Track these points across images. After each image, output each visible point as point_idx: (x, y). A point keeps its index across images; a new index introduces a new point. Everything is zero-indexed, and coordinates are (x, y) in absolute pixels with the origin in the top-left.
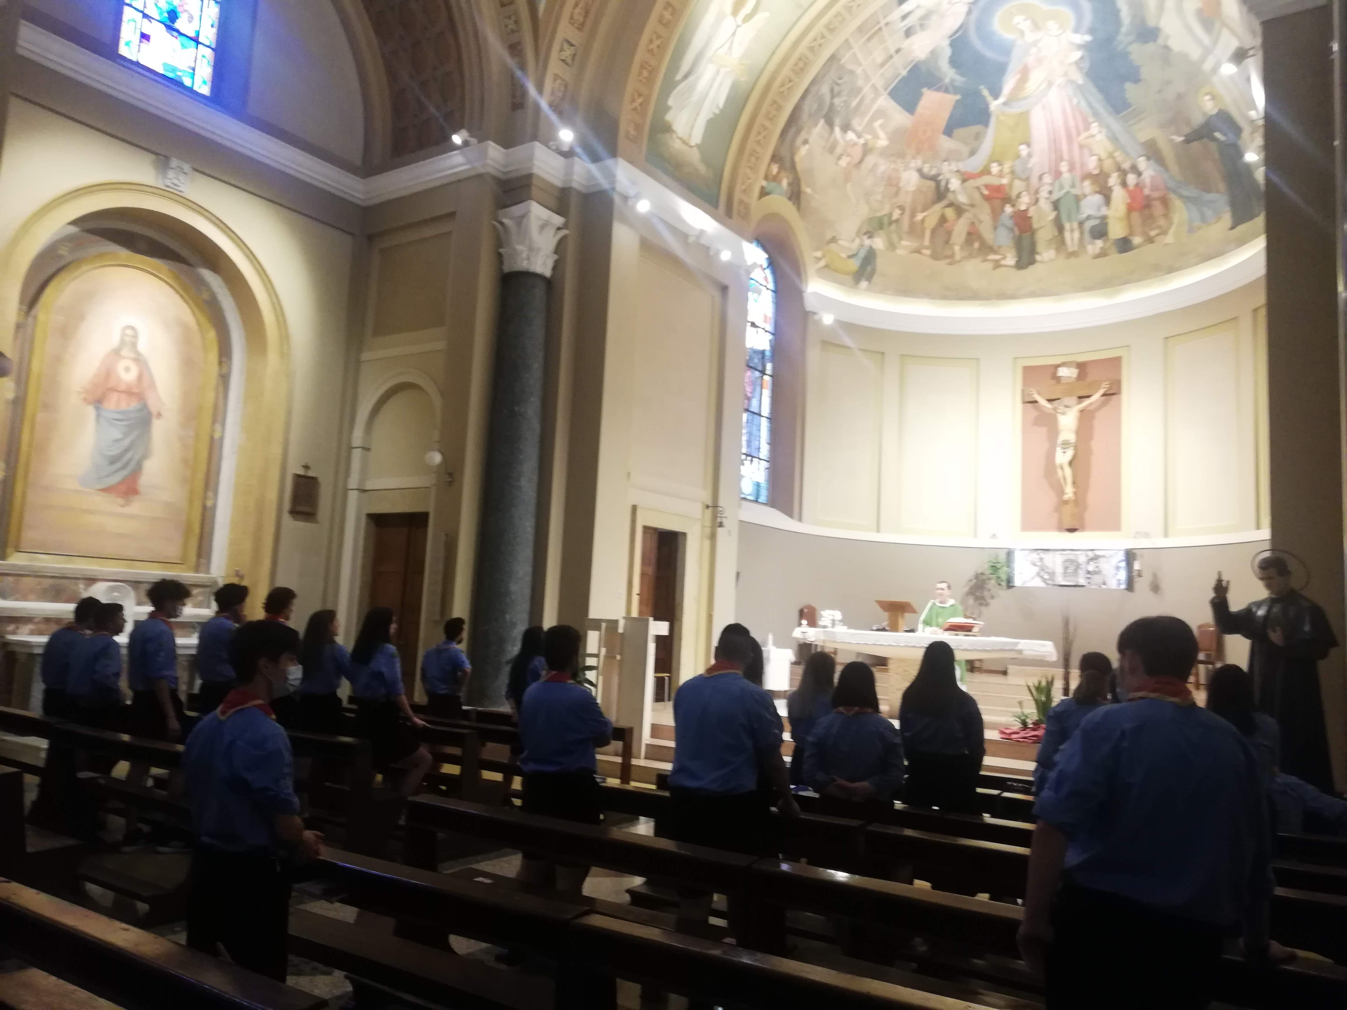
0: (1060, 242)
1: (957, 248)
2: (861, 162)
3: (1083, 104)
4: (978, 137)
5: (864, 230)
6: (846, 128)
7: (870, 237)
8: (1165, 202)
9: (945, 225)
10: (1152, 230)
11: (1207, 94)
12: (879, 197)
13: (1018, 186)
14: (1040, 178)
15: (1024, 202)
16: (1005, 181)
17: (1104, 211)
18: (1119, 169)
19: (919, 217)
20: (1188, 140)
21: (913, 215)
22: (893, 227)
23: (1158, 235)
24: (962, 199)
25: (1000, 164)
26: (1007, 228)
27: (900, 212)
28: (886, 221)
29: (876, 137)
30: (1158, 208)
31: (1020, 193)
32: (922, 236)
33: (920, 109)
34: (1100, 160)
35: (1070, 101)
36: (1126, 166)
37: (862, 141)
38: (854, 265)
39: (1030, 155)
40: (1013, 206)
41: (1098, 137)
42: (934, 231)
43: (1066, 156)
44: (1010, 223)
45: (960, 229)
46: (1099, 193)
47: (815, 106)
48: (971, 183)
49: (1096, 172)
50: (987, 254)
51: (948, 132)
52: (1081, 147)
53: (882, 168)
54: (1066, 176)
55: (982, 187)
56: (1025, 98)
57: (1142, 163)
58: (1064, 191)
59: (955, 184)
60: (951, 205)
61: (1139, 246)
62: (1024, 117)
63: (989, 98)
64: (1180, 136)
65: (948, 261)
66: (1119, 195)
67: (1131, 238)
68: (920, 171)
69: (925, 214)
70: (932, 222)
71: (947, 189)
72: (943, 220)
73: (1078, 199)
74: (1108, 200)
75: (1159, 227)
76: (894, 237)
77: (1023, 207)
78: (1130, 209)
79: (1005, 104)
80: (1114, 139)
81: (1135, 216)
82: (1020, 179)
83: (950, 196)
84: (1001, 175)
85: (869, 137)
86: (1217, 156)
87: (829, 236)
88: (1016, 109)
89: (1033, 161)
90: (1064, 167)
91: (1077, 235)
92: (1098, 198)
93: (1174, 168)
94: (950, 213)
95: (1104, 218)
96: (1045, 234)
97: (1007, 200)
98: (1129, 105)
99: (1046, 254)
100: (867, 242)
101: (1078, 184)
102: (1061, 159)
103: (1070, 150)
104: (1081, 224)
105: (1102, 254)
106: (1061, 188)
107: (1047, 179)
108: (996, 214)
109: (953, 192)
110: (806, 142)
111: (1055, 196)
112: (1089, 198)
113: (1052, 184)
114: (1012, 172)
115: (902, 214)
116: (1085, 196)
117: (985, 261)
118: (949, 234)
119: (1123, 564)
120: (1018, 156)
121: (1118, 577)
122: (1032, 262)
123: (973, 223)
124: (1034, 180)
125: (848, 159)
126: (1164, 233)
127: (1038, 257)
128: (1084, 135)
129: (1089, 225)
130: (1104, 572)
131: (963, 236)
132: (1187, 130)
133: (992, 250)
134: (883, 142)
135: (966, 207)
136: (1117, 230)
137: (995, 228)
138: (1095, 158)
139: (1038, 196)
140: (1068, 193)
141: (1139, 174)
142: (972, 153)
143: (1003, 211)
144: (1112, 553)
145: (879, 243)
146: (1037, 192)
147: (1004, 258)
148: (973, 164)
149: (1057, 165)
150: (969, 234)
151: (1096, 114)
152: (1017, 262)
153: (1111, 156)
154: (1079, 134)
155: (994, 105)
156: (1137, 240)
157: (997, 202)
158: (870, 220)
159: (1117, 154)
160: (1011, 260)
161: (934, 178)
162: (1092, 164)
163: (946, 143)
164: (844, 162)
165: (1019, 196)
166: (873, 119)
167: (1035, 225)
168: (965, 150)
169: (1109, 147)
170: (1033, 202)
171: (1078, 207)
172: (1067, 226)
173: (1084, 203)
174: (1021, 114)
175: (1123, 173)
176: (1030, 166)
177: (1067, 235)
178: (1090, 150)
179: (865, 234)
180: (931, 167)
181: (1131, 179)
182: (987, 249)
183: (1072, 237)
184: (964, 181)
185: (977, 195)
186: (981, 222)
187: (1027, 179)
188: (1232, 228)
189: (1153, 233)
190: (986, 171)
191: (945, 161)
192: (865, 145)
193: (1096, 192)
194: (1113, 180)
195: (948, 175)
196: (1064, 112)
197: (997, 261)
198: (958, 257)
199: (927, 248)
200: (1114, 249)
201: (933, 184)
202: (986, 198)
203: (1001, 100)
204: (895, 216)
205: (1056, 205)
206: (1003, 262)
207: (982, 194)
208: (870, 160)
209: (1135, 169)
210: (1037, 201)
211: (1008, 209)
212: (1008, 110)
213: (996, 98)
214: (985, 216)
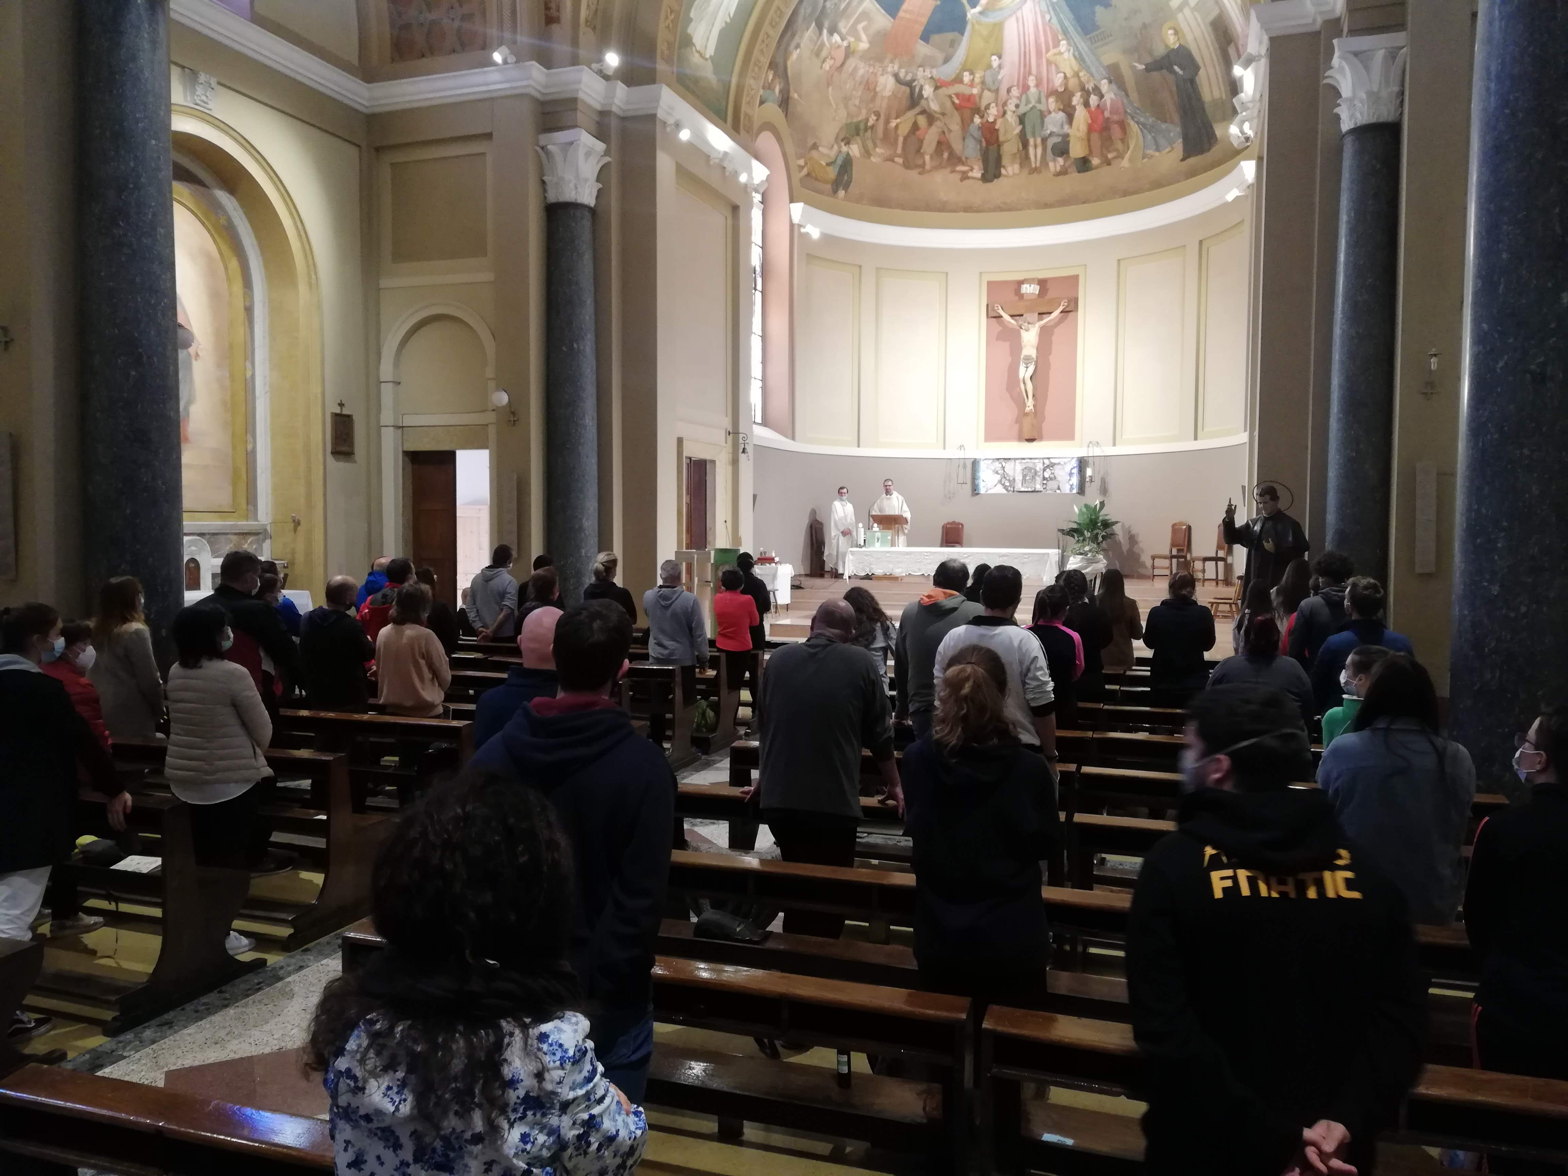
0: (1024, 159)
1: (927, 158)
2: (843, 64)
3: (1055, 21)
4: (954, 44)
5: (842, 136)
6: (832, 30)
7: (848, 143)
8: (1123, 125)
9: (918, 133)
10: (1109, 152)
11: (1170, 29)
12: (857, 102)
13: (988, 96)
14: (1009, 91)
15: (992, 114)
16: (975, 91)
17: (1066, 129)
18: (1083, 89)
19: (893, 124)
20: (1149, 69)
21: (887, 122)
22: (869, 133)
23: (1115, 158)
24: (934, 106)
25: (972, 73)
26: (975, 138)
27: (875, 118)
28: (862, 126)
30: (1116, 131)
31: (989, 104)
32: (895, 144)
33: (901, 14)
34: (1065, 77)
35: (1043, 17)
36: (1090, 86)
37: (845, 44)
38: (832, 173)
39: (1000, 67)
40: (982, 117)
41: (1066, 55)
42: (906, 139)
43: (1034, 70)
44: (977, 134)
45: (931, 138)
46: (1063, 111)
47: (809, 10)
48: (943, 91)
49: (1061, 89)
50: (956, 165)
51: (925, 37)
52: (1049, 63)
53: (861, 72)
54: (1033, 90)
55: (953, 96)
56: (1001, 9)
57: (1104, 86)
58: (1031, 106)
59: (928, 91)
60: (923, 112)
61: (1097, 167)
62: (998, 28)
63: (967, 6)
64: (1140, 63)
65: (920, 170)
66: (1081, 114)
67: (1090, 158)
68: (896, 76)
69: (898, 120)
70: (904, 130)
71: (921, 96)
72: (915, 127)
73: (1042, 115)
74: (1070, 118)
75: (1117, 150)
76: (870, 144)
77: (991, 119)
78: (1090, 129)
79: (981, 13)
80: (1080, 59)
81: (1095, 136)
82: (989, 90)
83: (923, 102)
84: (972, 84)
85: (852, 39)
86: (1174, 89)
87: (810, 143)
88: (991, 19)
89: (1003, 72)
90: (1032, 81)
91: (1039, 151)
92: (1061, 116)
93: (1134, 95)
94: (922, 121)
95: (1066, 137)
96: (1010, 147)
97: (977, 111)
98: (1098, 28)
99: (1011, 169)
100: (845, 149)
101: (1043, 100)
102: (1030, 73)
103: (1038, 66)
104: (1044, 140)
105: (1063, 172)
106: (1028, 102)
107: (1015, 92)
108: (965, 124)
109: (927, 99)
110: (798, 46)
111: (1023, 109)
112: (1053, 114)
113: (1020, 98)
114: (983, 83)
115: (877, 120)
116: (1050, 112)
117: (953, 171)
118: (921, 141)
119: (1075, 471)
120: (990, 66)
121: (1071, 483)
122: (998, 175)
123: (944, 132)
124: (1003, 92)
125: (832, 62)
126: (1120, 156)
127: (1003, 171)
128: (1052, 51)
129: (1051, 142)
130: (1059, 478)
131: (934, 144)
132: (1149, 60)
133: (960, 161)
134: (864, 45)
135: (937, 116)
136: (1077, 150)
137: (964, 139)
138: (1062, 75)
139: (1006, 108)
140: (1034, 107)
141: (1101, 96)
142: (947, 60)
143: (972, 121)
144: (1066, 460)
145: (855, 150)
146: (1005, 104)
147: (972, 170)
148: (947, 72)
149: (1025, 78)
150: (939, 143)
151: (1065, 32)
152: (983, 174)
153: (1076, 75)
154: (1048, 50)
155: (972, 13)
156: (1095, 161)
157: (967, 113)
158: (848, 125)
159: (1081, 74)
160: (977, 173)
161: (909, 84)
162: (1058, 81)
163: (923, 49)
164: (827, 66)
165: (988, 107)
166: (858, 21)
167: (1001, 138)
168: (940, 56)
169: (1075, 66)
170: (1002, 113)
171: (1042, 122)
172: (1031, 141)
173: (1047, 120)
174: (995, 25)
175: (1086, 94)
176: (1000, 77)
177: (1031, 150)
178: (1057, 67)
179: (842, 140)
180: (907, 73)
181: (1094, 100)
182: (955, 160)
183: (1035, 153)
184: (937, 88)
185: (948, 104)
186: (950, 131)
187: (997, 91)
188: (1183, 160)
189: (1110, 156)
190: (958, 80)
191: (920, 66)
192: (848, 47)
193: (1060, 110)
194: (1077, 100)
195: (922, 82)
196: (1036, 26)
197: (964, 173)
198: (928, 167)
199: (899, 156)
200: (1073, 169)
201: (908, 90)
202: (957, 108)
203: (978, 9)
204: (870, 124)
205: (1022, 119)
206: (970, 174)
207: (953, 103)
208: (852, 63)
209: (1097, 90)
210: (1005, 113)
211: (977, 120)
212: (983, 19)
213: (974, 6)
214: (955, 125)
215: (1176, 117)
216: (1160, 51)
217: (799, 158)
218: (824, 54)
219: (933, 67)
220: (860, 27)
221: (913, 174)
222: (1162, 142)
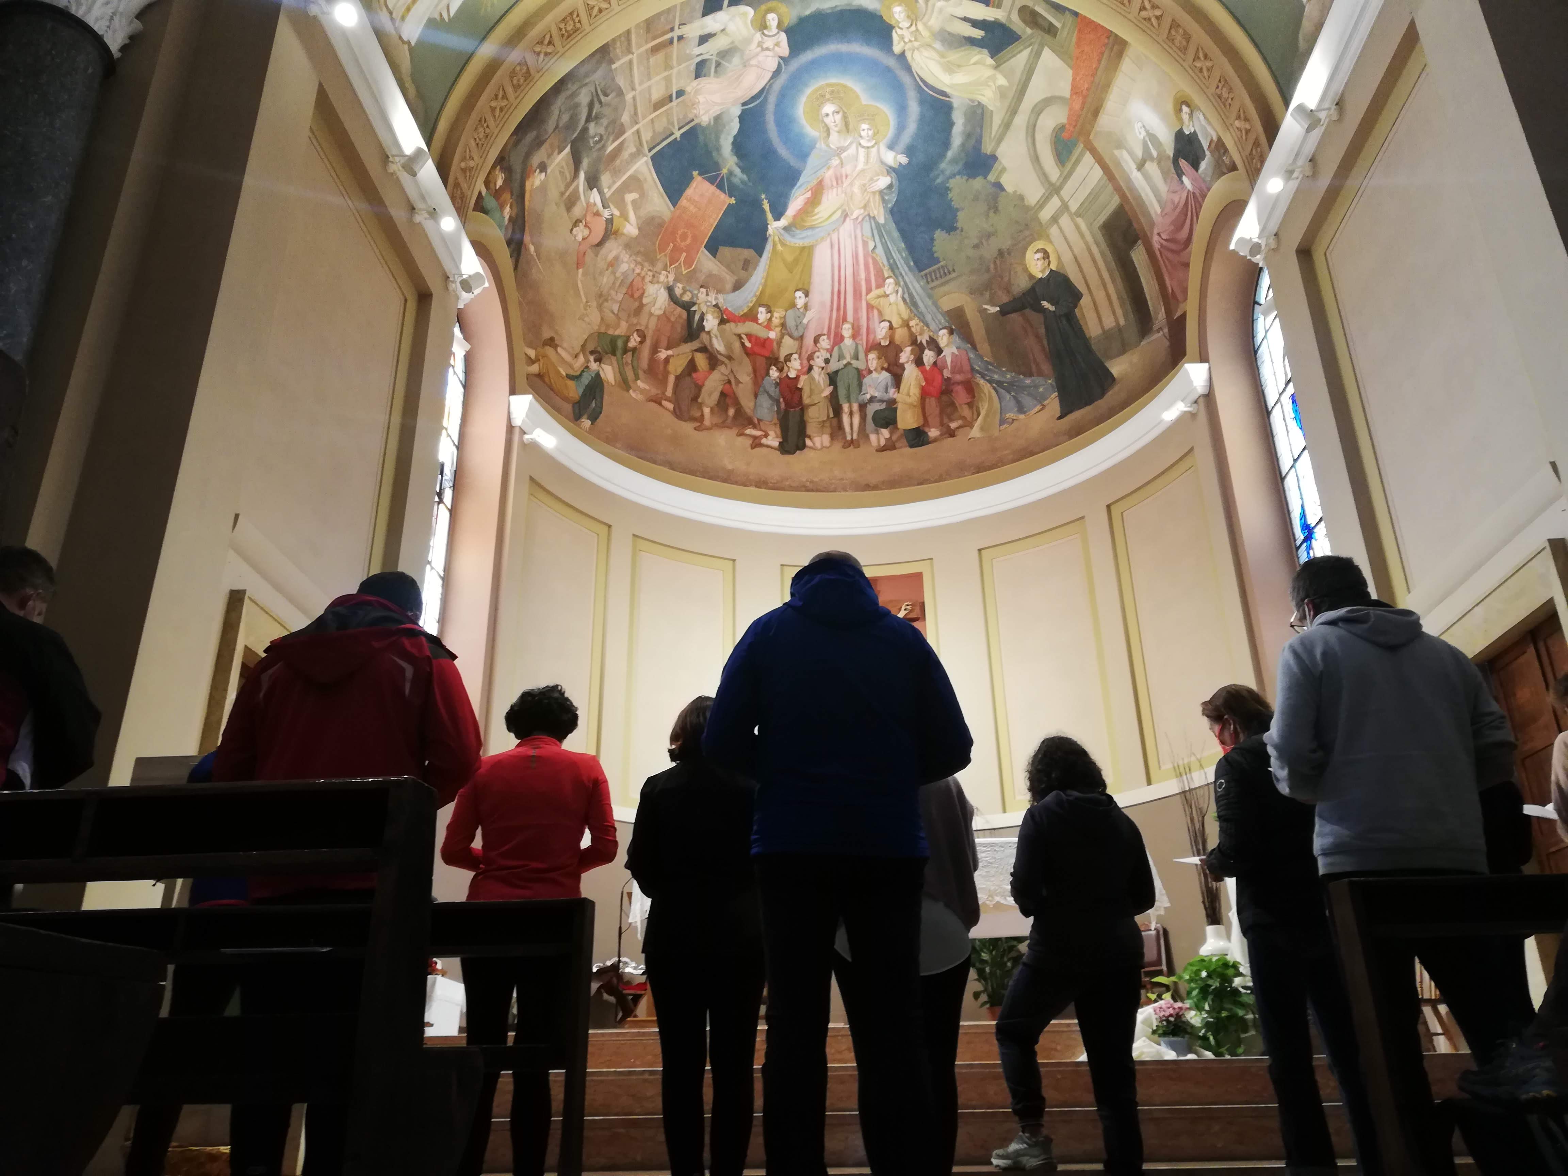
0: (835, 426)
1: (707, 411)
2: (600, 244)
3: (880, 250)
4: (748, 266)
5: (591, 347)
6: (593, 182)
7: (599, 360)
8: (970, 388)
9: (694, 375)
10: (951, 420)
11: (1038, 251)
12: (616, 307)
13: (788, 345)
14: (816, 340)
15: (794, 367)
16: (772, 335)
17: (892, 393)
18: (914, 342)
19: (663, 354)
20: (1004, 311)
21: (655, 350)
22: (628, 357)
23: (960, 427)
24: (718, 345)
25: (769, 311)
26: (770, 397)
27: (639, 339)
28: (620, 343)
29: (624, 216)
30: (961, 396)
31: (791, 355)
32: (664, 382)
33: (683, 202)
34: (891, 327)
35: (865, 244)
36: (923, 339)
37: (606, 214)
38: (575, 391)
39: (806, 307)
40: (781, 370)
41: (892, 298)
42: (678, 378)
43: (850, 317)
44: (774, 391)
45: (713, 384)
46: (888, 370)
47: (565, 118)
48: (730, 327)
49: (885, 343)
50: (745, 427)
51: (713, 247)
52: (870, 307)
53: (624, 267)
54: (848, 342)
55: (744, 337)
56: (812, 228)
57: (943, 338)
58: (845, 362)
59: (711, 323)
60: (704, 349)
61: (935, 440)
62: (806, 253)
63: (769, 216)
64: (993, 305)
65: (697, 424)
66: (911, 375)
67: (926, 430)
68: (670, 290)
69: (670, 352)
70: (677, 366)
71: (701, 327)
72: (692, 367)
73: (860, 375)
74: (897, 380)
75: (963, 418)
76: (630, 374)
77: (792, 375)
78: (924, 393)
79: (786, 229)
80: (911, 303)
81: (932, 403)
82: (791, 336)
83: (703, 336)
84: (768, 326)
85: (617, 213)
86: (1042, 331)
87: (547, 334)
88: (798, 240)
89: (809, 315)
90: (847, 331)
91: (856, 420)
92: (885, 377)
93: (984, 347)
94: (701, 361)
95: (892, 402)
96: (816, 414)
97: (773, 360)
98: (937, 261)
99: (819, 440)
100: (594, 366)
101: (862, 355)
102: (845, 320)
103: (856, 310)
104: (863, 407)
105: (889, 447)
106: (841, 357)
107: (825, 343)
108: (759, 376)
109: (709, 333)
110: (543, 168)
111: (834, 366)
112: (874, 375)
113: (830, 351)
114: (783, 325)
115: (641, 343)
116: (870, 372)
117: (741, 434)
118: (699, 388)
120: (793, 305)
122: (802, 446)
123: (729, 382)
124: (809, 341)
125: (586, 232)
126: (969, 424)
127: (808, 442)
128: (875, 292)
129: (872, 409)
131: (716, 396)
132: (1005, 299)
133: (750, 422)
134: (631, 229)
135: (721, 358)
136: (907, 419)
137: (756, 396)
138: (887, 324)
139: (812, 362)
140: (849, 364)
141: (939, 351)
142: (738, 286)
143: (768, 374)
145: (608, 372)
146: (810, 357)
147: (766, 435)
148: (738, 302)
149: (838, 327)
150: (723, 394)
151: (893, 267)
152: (780, 443)
153: (906, 324)
154: (869, 290)
155: (774, 227)
156: (933, 433)
157: (761, 361)
158: (601, 335)
159: (912, 323)
160: (773, 441)
161: (687, 307)
162: (881, 332)
163: (707, 263)
164: (580, 232)
165: (788, 358)
166: (626, 188)
167: (806, 400)
168: (729, 280)
169: (905, 313)
170: (805, 369)
171: (860, 385)
172: (846, 407)
173: (867, 381)
174: (803, 248)
175: (918, 349)
176: (805, 321)
177: (846, 419)
178: (880, 313)
179: (592, 353)
180: (685, 291)
181: (929, 356)
182: (743, 420)
183: (851, 422)
184: (722, 322)
185: (737, 345)
186: (738, 382)
187: (801, 338)
188: (1060, 418)
189: (953, 425)
190: (751, 316)
191: (702, 287)
192: (610, 221)
193: (883, 369)
194: (906, 356)
195: (704, 309)
196: (856, 256)
197: (755, 438)
198: (707, 422)
199: (668, 399)
200: (904, 442)
201: (684, 314)
202: (747, 352)
203: (783, 222)
204: (632, 344)
205: (833, 378)
206: (764, 441)
207: (743, 344)
208: (612, 249)
209: (933, 344)
210: (810, 368)
211: (774, 373)
212: (788, 238)
213: (777, 218)
214: (745, 377)
215: (1046, 367)
216: (1022, 284)
217: (530, 345)
218: (577, 211)
219: (719, 291)
220: (630, 197)
221: (687, 428)
222: (1027, 400)
